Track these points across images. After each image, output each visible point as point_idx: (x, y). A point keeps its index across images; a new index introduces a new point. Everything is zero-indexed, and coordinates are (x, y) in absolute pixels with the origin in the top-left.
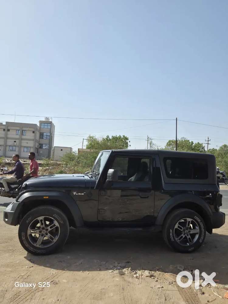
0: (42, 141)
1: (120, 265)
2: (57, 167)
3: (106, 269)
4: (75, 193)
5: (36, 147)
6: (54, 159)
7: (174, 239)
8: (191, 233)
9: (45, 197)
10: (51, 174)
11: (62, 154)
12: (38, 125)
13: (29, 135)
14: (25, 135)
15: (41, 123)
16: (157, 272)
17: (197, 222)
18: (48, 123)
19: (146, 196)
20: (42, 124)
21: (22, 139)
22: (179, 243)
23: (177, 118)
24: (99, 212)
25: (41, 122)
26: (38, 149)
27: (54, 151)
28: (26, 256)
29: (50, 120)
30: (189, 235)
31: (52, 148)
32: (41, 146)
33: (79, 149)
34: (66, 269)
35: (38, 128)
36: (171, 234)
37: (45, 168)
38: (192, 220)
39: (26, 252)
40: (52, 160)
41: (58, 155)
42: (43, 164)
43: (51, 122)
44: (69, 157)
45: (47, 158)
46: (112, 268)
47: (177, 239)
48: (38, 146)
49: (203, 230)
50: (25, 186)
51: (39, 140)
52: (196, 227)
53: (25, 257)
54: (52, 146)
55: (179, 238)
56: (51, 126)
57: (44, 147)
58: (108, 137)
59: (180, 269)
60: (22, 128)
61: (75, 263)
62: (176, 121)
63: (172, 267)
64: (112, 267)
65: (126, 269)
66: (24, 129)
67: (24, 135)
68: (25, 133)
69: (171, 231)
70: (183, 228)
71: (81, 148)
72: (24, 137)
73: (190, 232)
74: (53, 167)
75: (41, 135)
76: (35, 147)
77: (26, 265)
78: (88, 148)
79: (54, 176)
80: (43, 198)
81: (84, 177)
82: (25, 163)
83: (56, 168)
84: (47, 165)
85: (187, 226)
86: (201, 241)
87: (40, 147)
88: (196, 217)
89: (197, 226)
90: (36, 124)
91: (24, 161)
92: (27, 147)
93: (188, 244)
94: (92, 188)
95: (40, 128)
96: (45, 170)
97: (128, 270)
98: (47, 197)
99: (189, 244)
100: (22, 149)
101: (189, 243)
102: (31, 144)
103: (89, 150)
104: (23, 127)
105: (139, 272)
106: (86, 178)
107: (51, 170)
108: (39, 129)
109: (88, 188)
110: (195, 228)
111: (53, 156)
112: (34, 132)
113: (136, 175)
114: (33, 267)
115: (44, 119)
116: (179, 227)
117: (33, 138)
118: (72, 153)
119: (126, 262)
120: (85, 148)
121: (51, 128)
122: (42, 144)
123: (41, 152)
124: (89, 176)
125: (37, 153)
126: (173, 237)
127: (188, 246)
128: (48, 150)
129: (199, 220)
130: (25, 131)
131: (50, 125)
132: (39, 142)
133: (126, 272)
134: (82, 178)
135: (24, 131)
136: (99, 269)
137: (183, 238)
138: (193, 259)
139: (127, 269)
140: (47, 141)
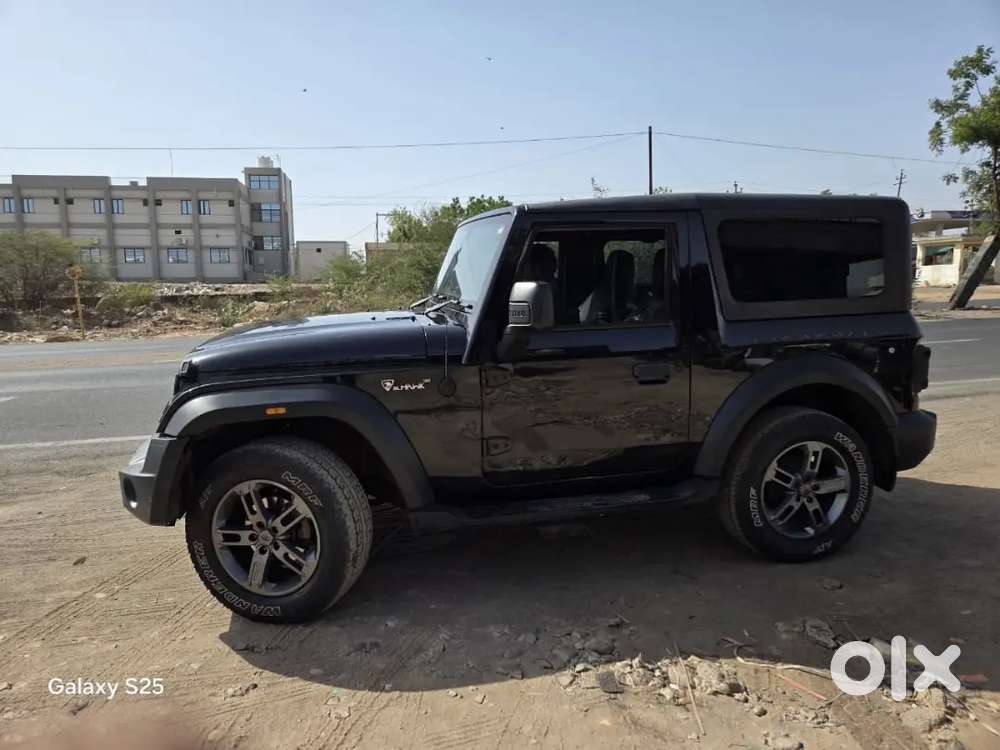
0: (259, 228)
1: (592, 642)
2: (313, 300)
3: (546, 668)
4: (388, 384)
5: (246, 245)
6: (299, 279)
7: (763, 518)
8: (822, 491)
9: (271, 412)
10: (296, 319)
11: (321, 261)
12: (242, 179)
13: (219, 212)
14: (207, 212)
15: (250, 175)
16: (739, 658)
17: (844, 450)
18: (269, 175)
19: (660, 378)
20: (252, 178)
21: (201, 226)
22: (779, 529)
23: (650, 128)
24: (488, 449)
25: (250, 173)
26: (250, 252)
27: (298, 256)
28: (226, 629)
29: (276, 165)
30: (815, 499)
31: (291, 248)
32: (258, 242)
33: (366, 244)
34: (387, 687)
35: (244, 192)
36: (753, 505)
37: (277, 305)
38: (825, 446)
39: (228, 613)
40: (295, 282)
41: (308, 264)
42: (268, 294)
43: (279, 170)
44: (343, 268)
45: (278, 274)
46: (569, 661)
47: (772, 518)
48: (250, 244)
49: (864, 478)
50: (189, 371)
51: (251, 225)
52: (840, 471)
53: (223, 637)
54: (291, 243)
55: (777, 515)
56: (280, 181)
57: (268, 246)
58: (456, 201)
59: (820, 639)
60: (196, 192)
61: (420, 650)
62: (648, 135)
63: (787, 632)
64: (564, 657)
65: (625, 662)
66: (202, 195)
67: (204, 214)
68: (206, 208)
69: (753, 491)
70: (793, 477)
71: (372, 240)
72: (205, 219)
73: (817, 488)
74: (299, 300)
75: (256, 211)
76: (243, 247)
77: (229, 682)
78: (393, 238)
79: (306, 325)
80: (266, 414)
81: (413, 319)
82: (219, 293)
83: (309, 302)
84: (284, 295)
85: (808, 469)
86: (855, 517)
87: (256, 245)
88: (840, 437)
89: (842, 467)
90: (236, 180)
91: (217, 290)
92: (220, 249)
93: (810, 531)
94: (456, 360)
95: (249, 188)
96: (279, 311)
97: (631, 666)
98: (282, 411)
99: (816, 531)
100: (206, 254)
101: (813, 527)
102: (228, 238)
103: (395, 246)
104: (198, 191)
105: (677, 671)
106: (424, 322)
107: (294, 308)
108: (246, 193)
109: (437, 361)
110: (836, 472)
111: (296, 269)
112: (231, 203)
113: (592, 301)
114: (255, 686)
115: (256, 165)
116: (778, 475)
117: (231, 220)
118: (350, 257)
119: (611, 626)
120: (383, 239)
121: (280, 185)
122: (262, 237)
123: (261, 260)
124: (431, 315)
125: (250, 263)
126: (760, 511)
127: (812, 538)
128: (279, 254)
129: (851, 447)
130: (206, 203)
131: (276, 178)
132: (252, 229)
133: (629, 680)
134: (408, 325)
135: (204, 201)
136: (517, 673)
137: (793, 512)
138: (841, 587)
139: (628, 662)
140: (274, 229)
